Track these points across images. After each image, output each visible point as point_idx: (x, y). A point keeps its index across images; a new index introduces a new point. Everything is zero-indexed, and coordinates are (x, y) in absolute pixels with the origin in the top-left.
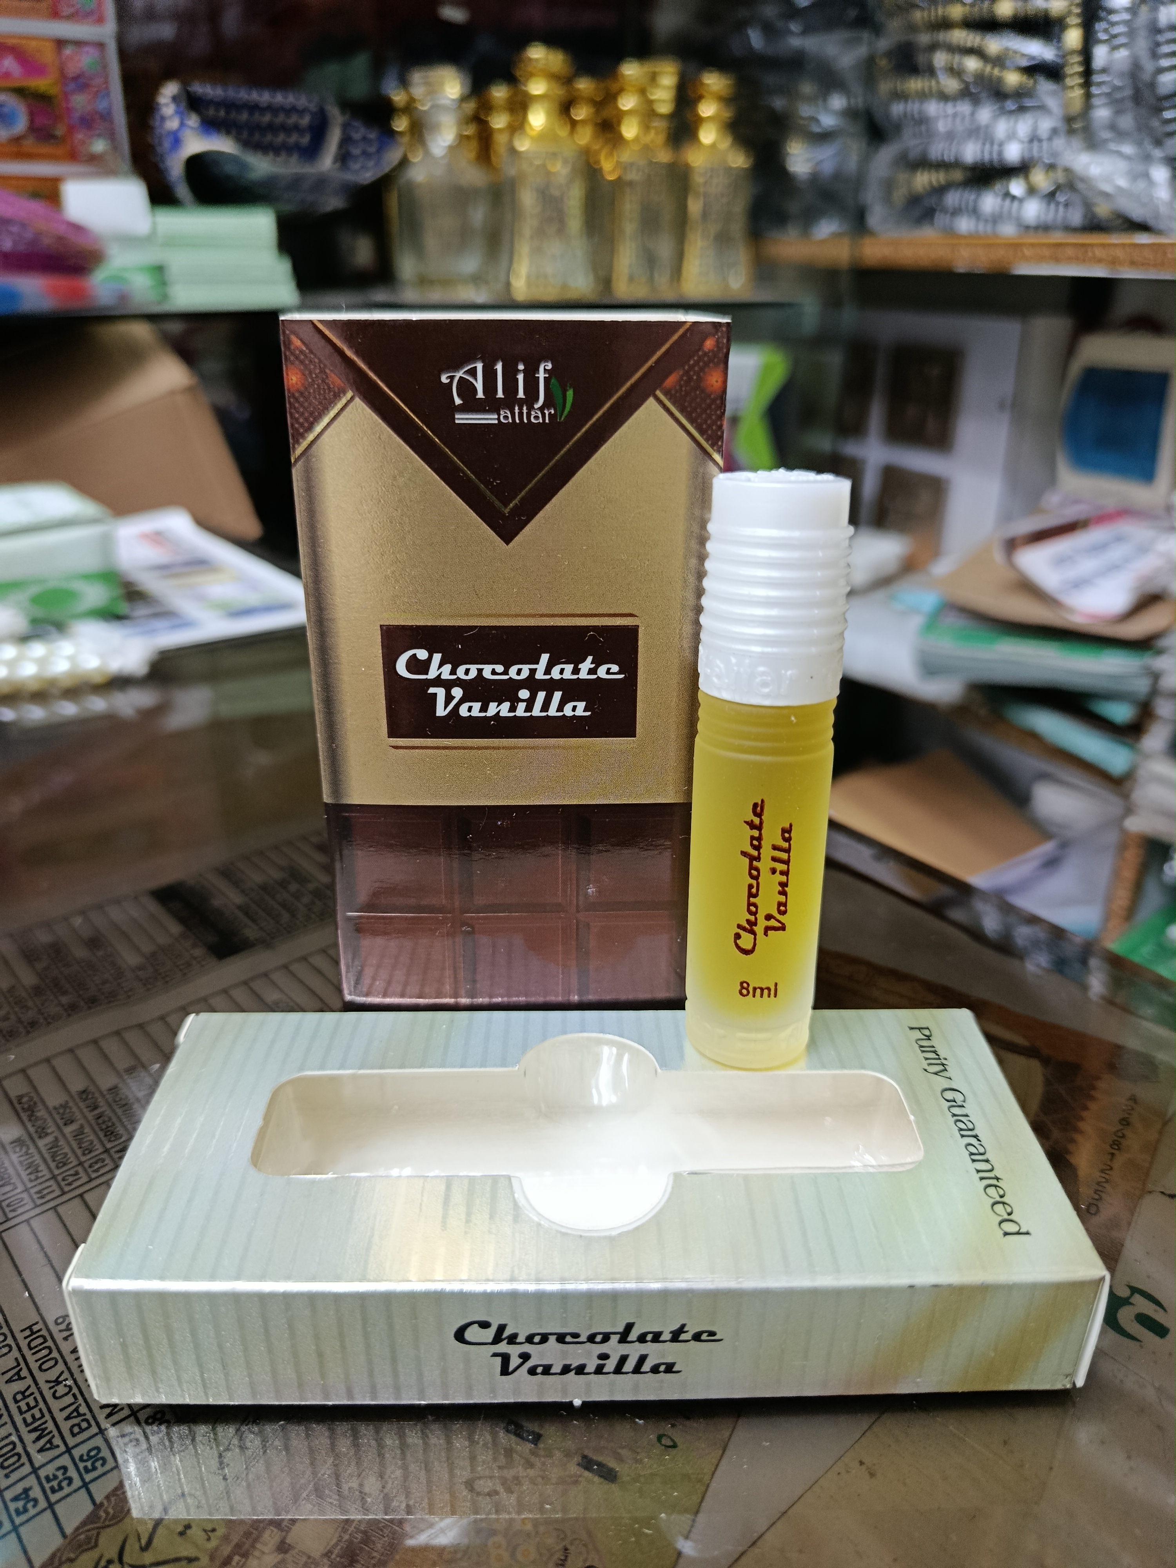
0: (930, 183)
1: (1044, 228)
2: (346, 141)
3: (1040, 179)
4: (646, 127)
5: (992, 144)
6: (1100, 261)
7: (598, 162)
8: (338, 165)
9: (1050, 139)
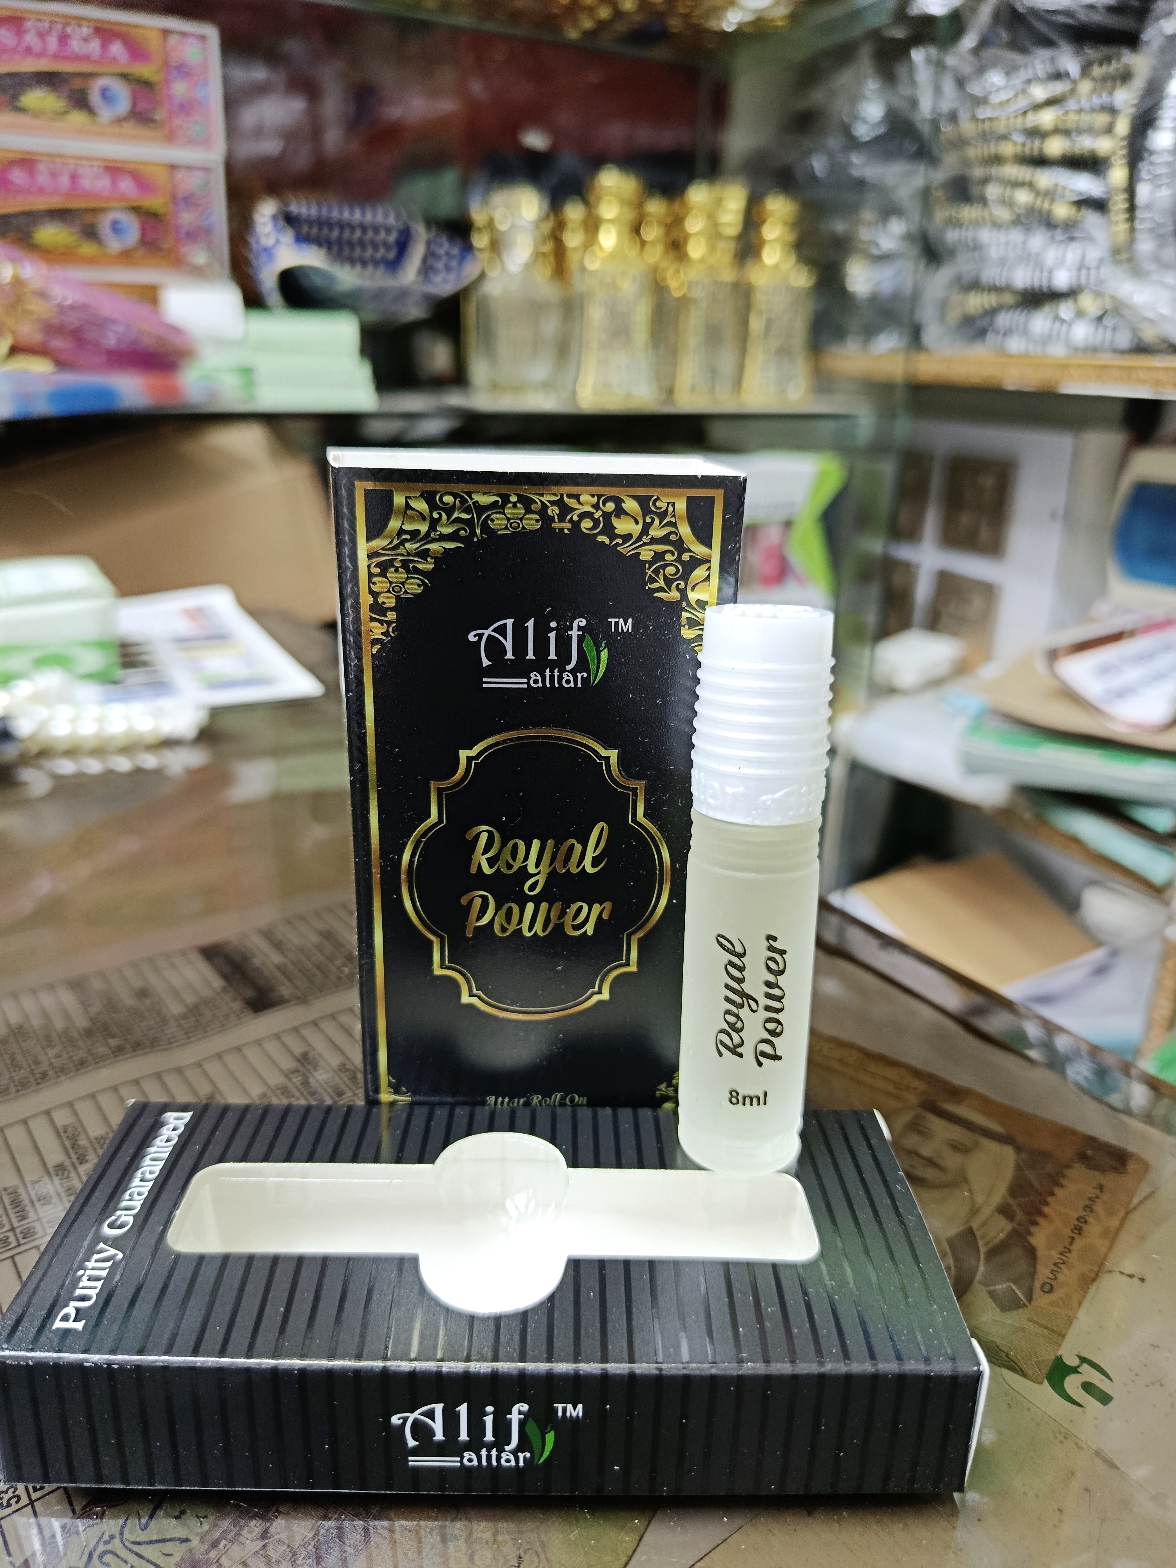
0: (983, 306)
1: (1093, 350)
2: (430, 256)
3: (1088, 302)
4: (712, 248)
5: (1042, 271)
6: (1144, 382)
7: (664, 280)
8: (420, 278)
9: (1098, 268)
